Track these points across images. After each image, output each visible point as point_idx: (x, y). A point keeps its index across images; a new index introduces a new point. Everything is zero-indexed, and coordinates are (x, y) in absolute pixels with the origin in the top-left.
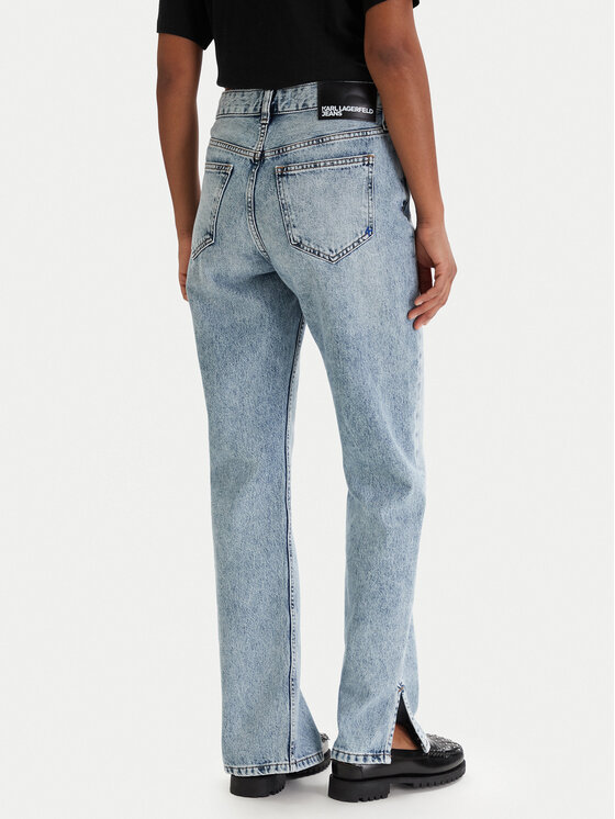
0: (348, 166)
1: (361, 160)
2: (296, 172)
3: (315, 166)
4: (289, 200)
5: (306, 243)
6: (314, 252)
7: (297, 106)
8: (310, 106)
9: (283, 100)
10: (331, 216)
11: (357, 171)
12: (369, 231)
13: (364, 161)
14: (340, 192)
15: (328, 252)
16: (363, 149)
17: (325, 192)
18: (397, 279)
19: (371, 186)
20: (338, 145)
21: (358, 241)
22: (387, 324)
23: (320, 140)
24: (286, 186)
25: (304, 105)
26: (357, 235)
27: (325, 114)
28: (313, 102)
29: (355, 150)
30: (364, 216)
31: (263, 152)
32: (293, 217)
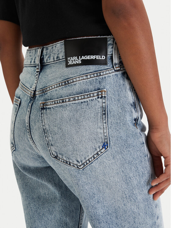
0: (86, 100)
1: (95, 94)
2: (51, 106)
3: (63, 102)
4: (47, 127)
5: (60, 156)
6: (67, 162)
7: (54, 59)
8: (61, 58)
9: (46, 55)
10: (75, 137)
11: (93, 103)
12: (105, 145)
13: (98, 95)
14: (81, 119)
15: (76, 162)
16: (98, 86)
17: (70, 120)
18: (131, 175)
19: (105, 112)
20: (79, 85)
21: (97, 154)
22: (129, 205)
23: (66, 82)
24: (45, 116)
25: (57, 57)
26: (96, 149)
27: (70, 63)
28: (62, 55)
29: (91, 87)
30: (100, 136)
31: (35, 91)
32: (50, 138)
